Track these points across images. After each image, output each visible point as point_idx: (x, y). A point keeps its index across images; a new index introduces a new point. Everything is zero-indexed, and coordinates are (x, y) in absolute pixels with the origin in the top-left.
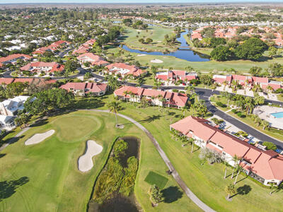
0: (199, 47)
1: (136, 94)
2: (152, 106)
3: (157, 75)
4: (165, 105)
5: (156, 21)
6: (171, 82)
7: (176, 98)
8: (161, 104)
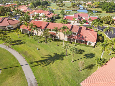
0: (91, 8)
1: (40, 27)
2: (55, 40)
3: (65, 17)
4: (71, 39)
5: (68, 1)
6: (76, 22)
7: (84, 32)
8: (66, 38)
